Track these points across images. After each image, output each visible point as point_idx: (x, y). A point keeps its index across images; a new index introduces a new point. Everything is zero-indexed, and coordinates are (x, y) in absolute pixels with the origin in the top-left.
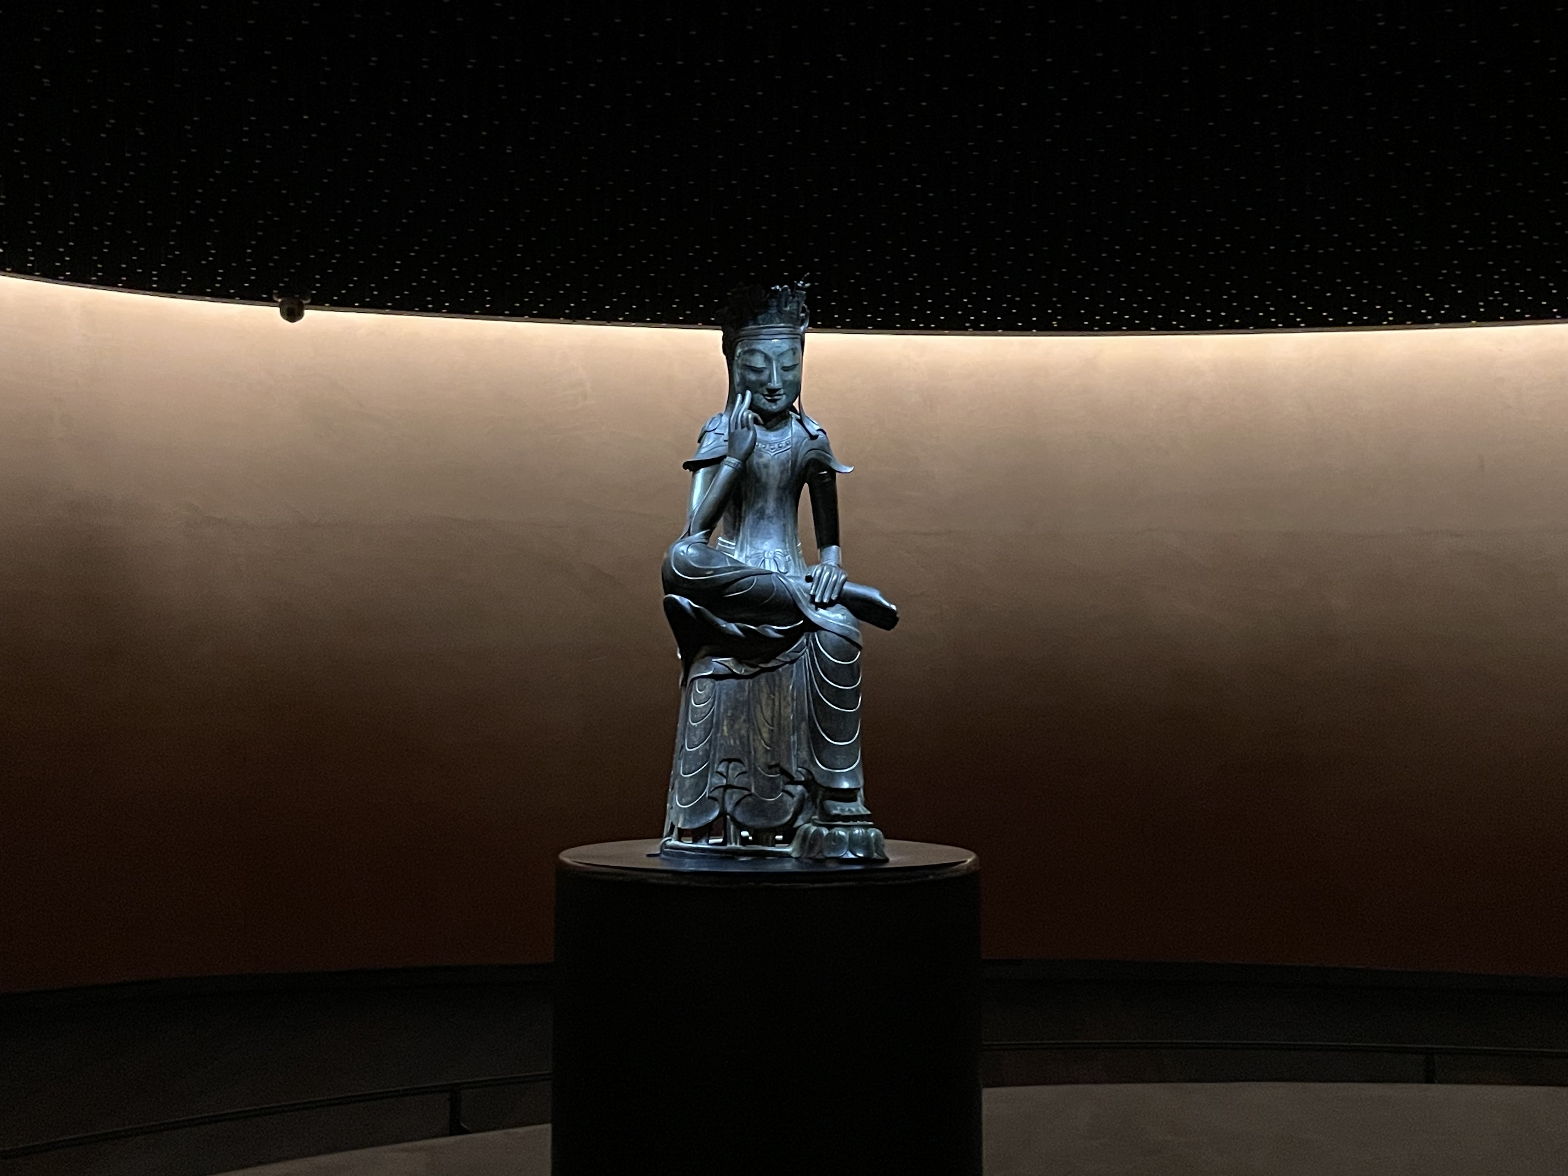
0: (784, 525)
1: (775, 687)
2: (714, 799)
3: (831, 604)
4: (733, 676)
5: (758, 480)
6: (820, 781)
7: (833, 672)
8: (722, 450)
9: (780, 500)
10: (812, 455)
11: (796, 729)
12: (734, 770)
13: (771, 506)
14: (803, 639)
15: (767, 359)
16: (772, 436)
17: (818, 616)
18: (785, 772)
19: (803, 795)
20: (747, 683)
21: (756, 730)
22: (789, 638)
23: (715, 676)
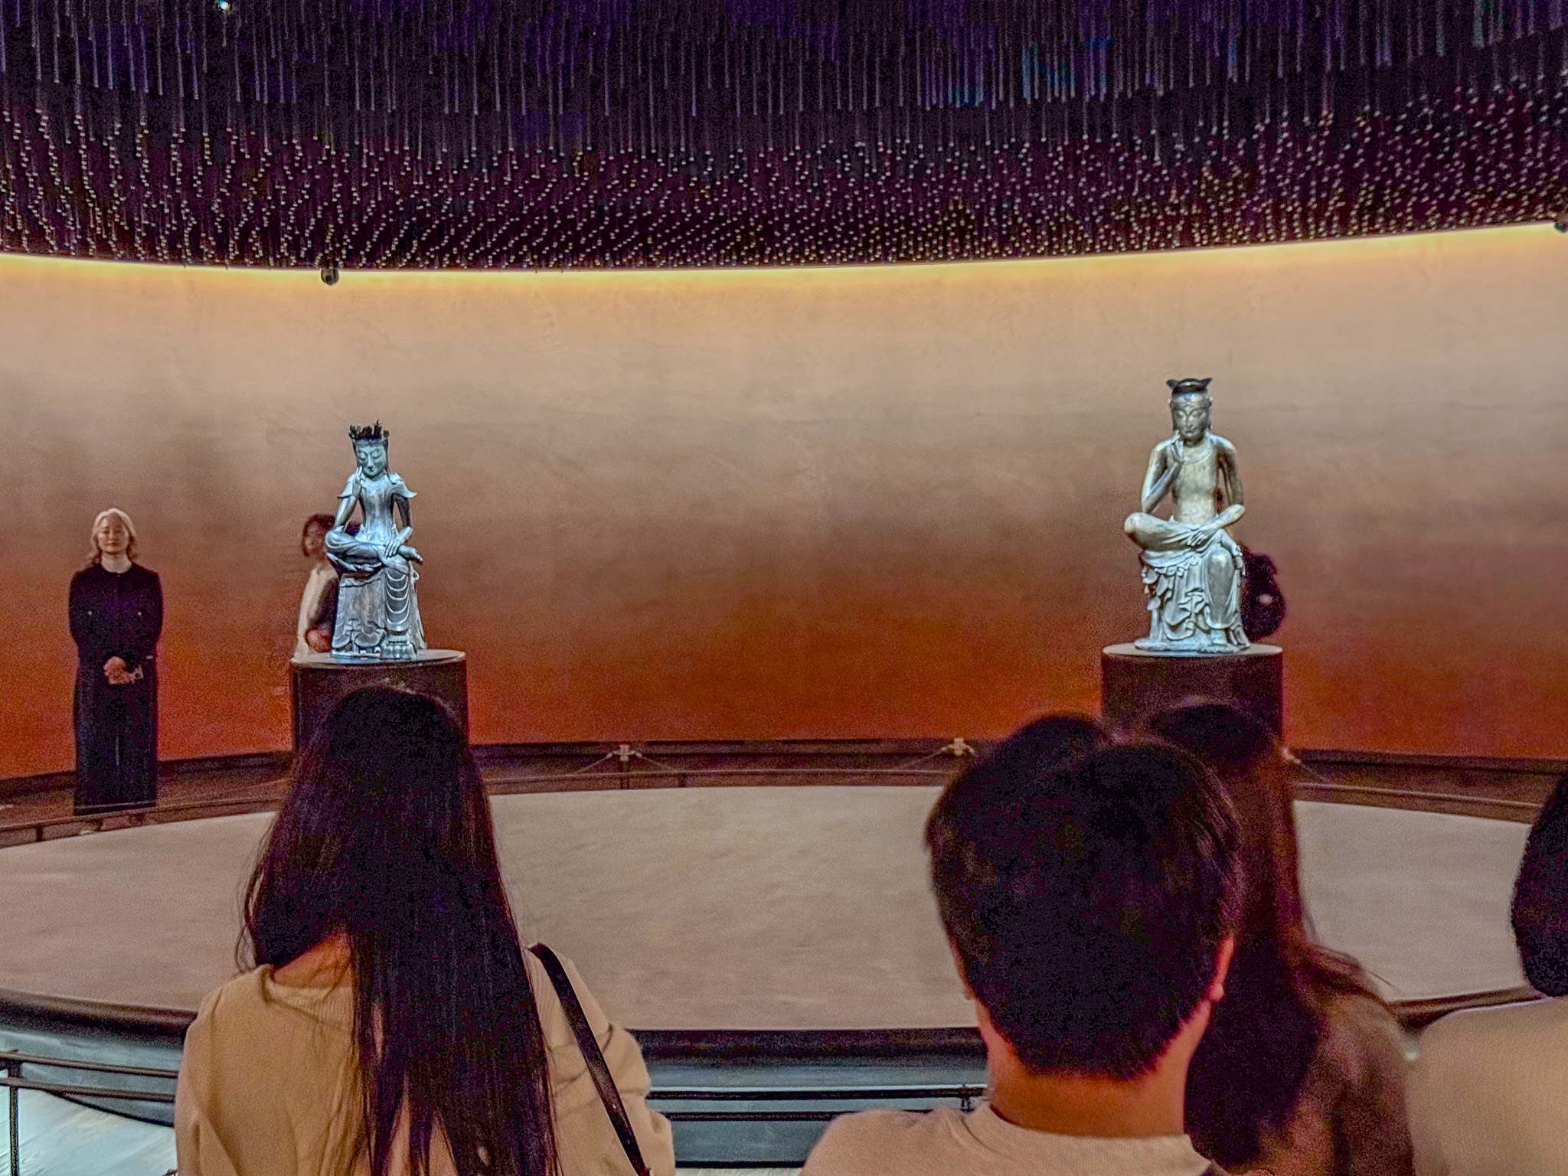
0: (384, 523)
1: (371, 590)
2: (347, 635)
3: (394, 556)
4: (356, 586)
5: (369, 502)
6: (388, 627)
7: (393, 584)
8: (351, 491)
9: (382, 511)
10: (395, 490)
11: (380, 607)
12: (355, 624)
13: (377, 513)
14: (382, 570)
15: (367, 454)
16: (375, 484)
17: (386, 561)
18: (376, 625)
19: (383, 635)
20: (360, 589)
21: (364, 608)
22: (377, 570)
23: (347, 586)
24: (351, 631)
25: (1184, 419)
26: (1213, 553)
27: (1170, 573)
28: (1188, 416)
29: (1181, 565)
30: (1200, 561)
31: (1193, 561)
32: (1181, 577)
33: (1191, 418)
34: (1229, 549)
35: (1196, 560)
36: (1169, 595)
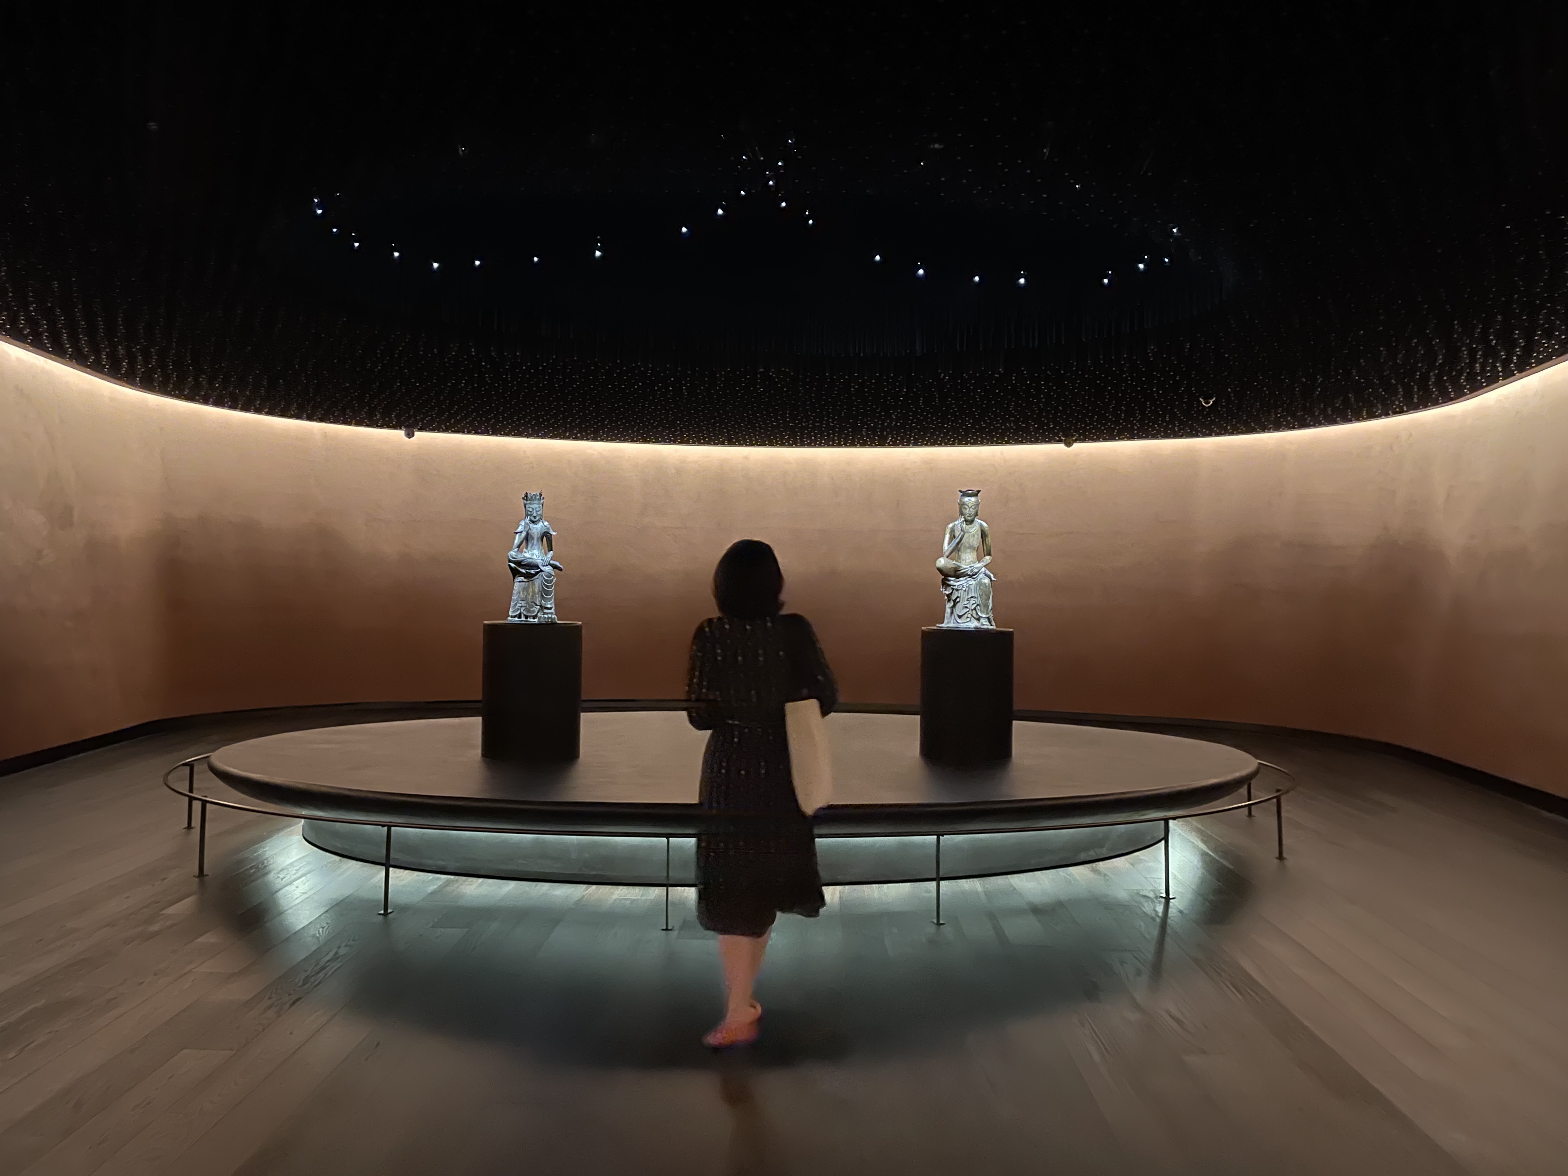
0: (539, 547)
1: (533, 584)
2: (518, 609)
3: (547, 565)
4: (523, 581)
5: (532, 536)
6: (543, 605)
7: (546, 581)
8: (523, 530)
9: (538, 541)
10: (545, 530)
11: (538, 594)
12: (523, 603)
13: (536, 542)
14: (540, 573)
15: (533, 509)
16: (535, 526)
17: (543, 568)
18: (535, 604)
19: (539, 609)
20: (527, 583)
21: (529, 594)
22: (537, 573)
23: (520, 582)
24: (521, 606)
25: (968, 509)
26: (981, 579)
27: (959, 589)
28: (970, 508)
29: (965, 585)
30: (974, 582)
31: (970, 583)
32: (965, 591)
33: (971, 509)
34: (990, 578)
35: (972, 582)
36: (958, 600)
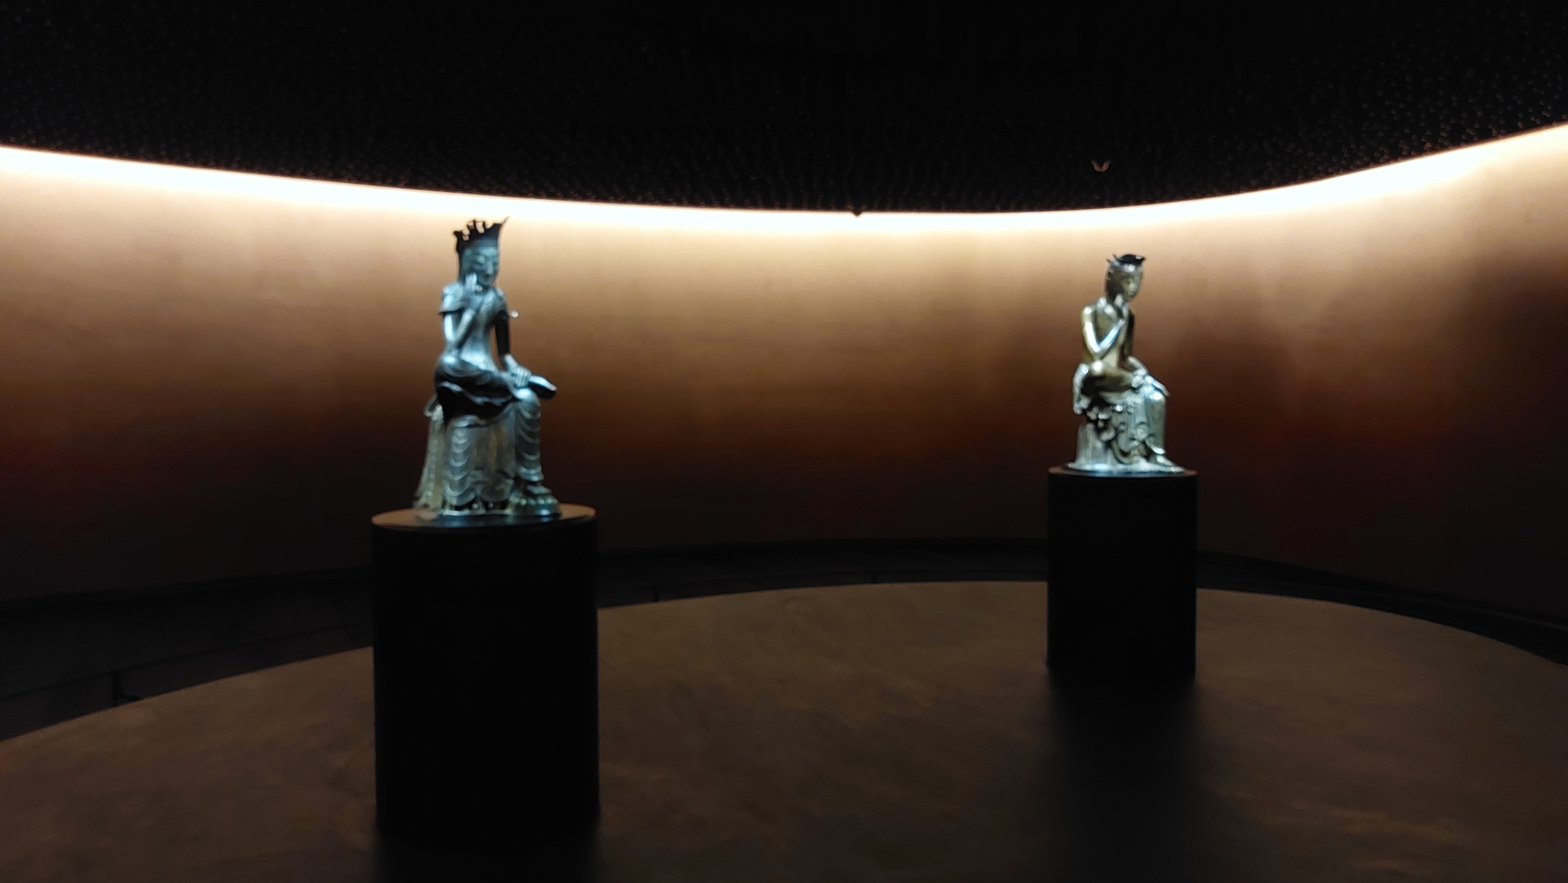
0: (486, 345)
1: (498, 430)
2: (471, 489)
3: (524, 388)
4: (478, 426)
5: (480, 320)
6: (522, 477)
7: (530, 423)
8: (459, 306)
9: (485, 332)
10: (500, 307)
11: (509, 450)
14: (510, 406)
17: (517, 393)
18: (504, 474)
19: (514, 484)
21: (490, 453)
24: (477, 483)
25: (1133, 285)
26: (1149, 394)
29: (1130, 403)
30: (1140, 400)
31: (1136, 400)
